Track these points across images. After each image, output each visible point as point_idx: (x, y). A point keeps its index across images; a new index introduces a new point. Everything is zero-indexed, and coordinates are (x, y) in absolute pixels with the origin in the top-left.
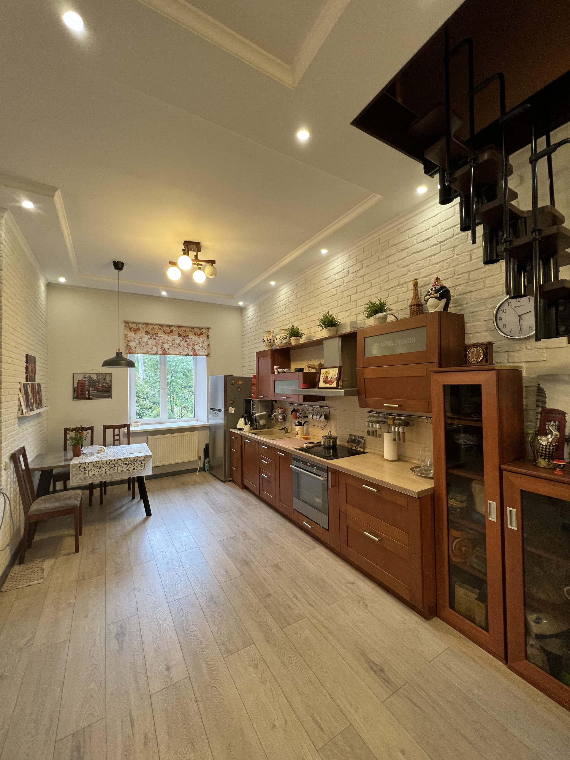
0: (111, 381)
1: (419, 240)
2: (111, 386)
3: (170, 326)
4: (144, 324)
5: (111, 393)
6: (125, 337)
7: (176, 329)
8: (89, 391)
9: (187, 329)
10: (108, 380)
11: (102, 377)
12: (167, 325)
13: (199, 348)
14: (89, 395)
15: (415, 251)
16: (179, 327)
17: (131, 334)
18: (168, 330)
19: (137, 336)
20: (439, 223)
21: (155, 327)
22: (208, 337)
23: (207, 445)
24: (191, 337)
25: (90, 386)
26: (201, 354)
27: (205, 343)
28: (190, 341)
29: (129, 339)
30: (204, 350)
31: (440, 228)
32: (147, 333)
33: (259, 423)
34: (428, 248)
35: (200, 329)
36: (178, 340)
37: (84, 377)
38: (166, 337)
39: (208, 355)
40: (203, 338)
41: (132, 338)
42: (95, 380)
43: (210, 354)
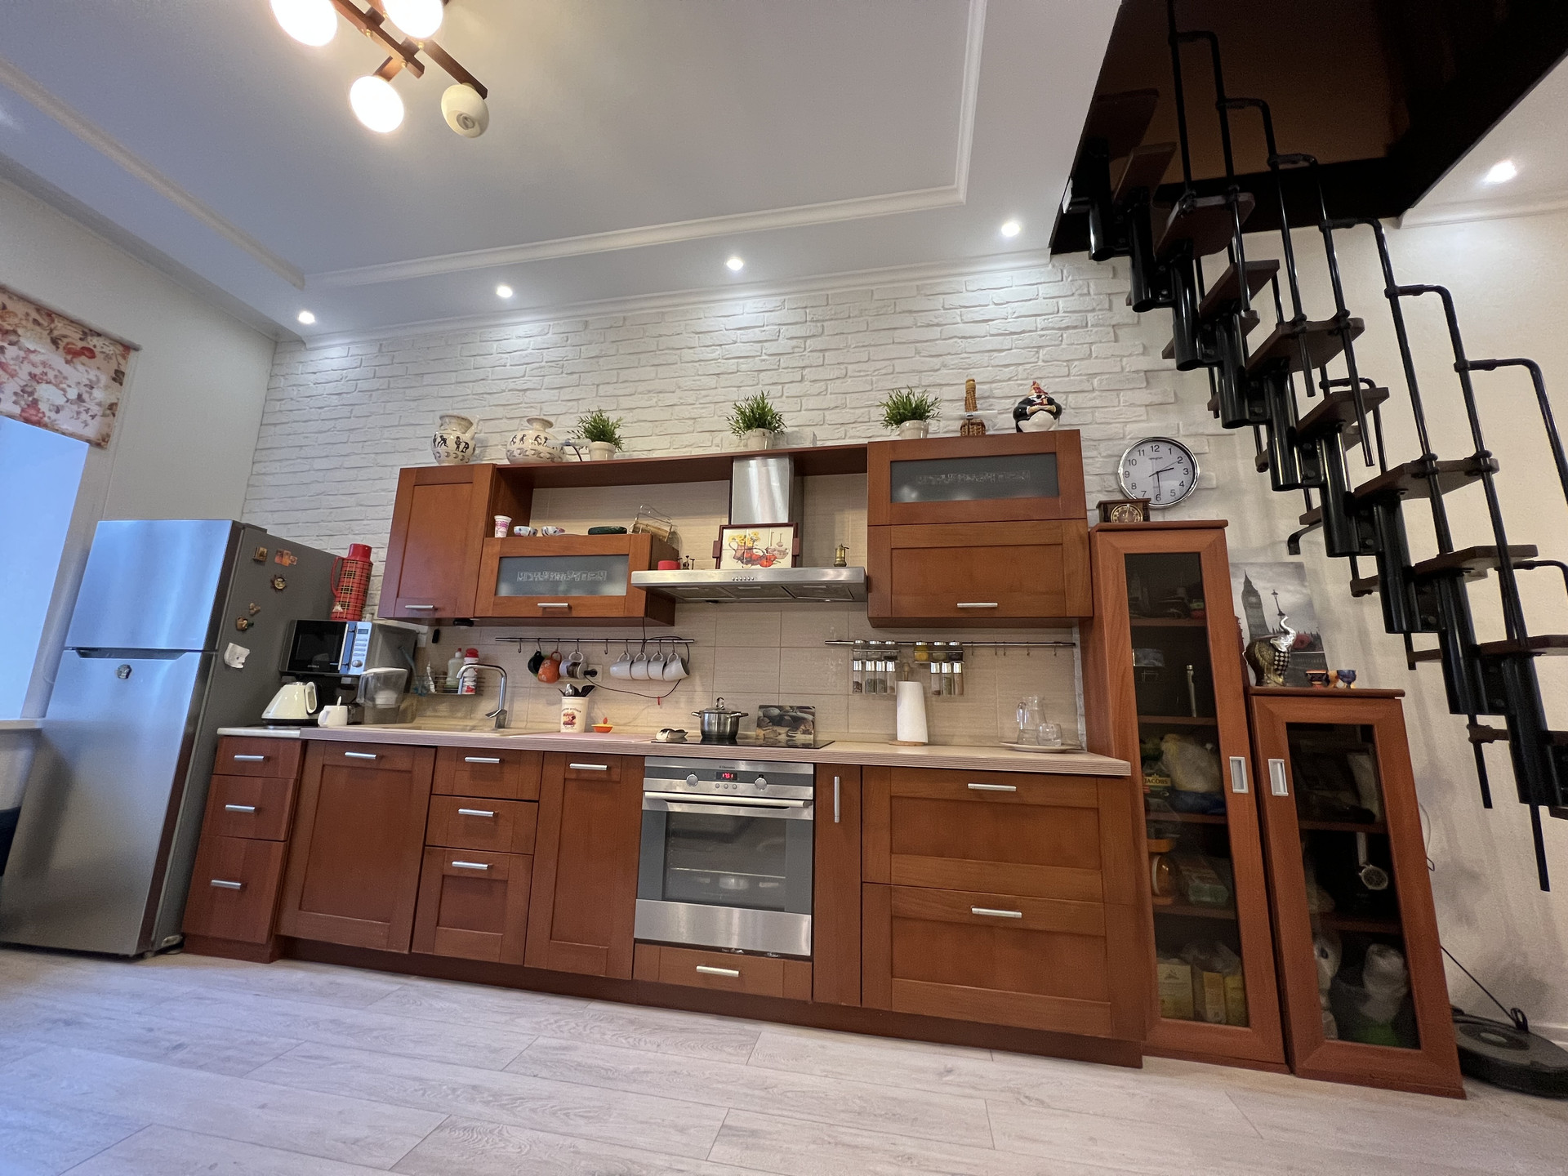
1: (968, 317)
13: (58, 401)
15: (960, 335)
20: (1008, 302)
22: (118, 377)
24: (28, 344)
26: (64, 427)
27: (98, 394)
28: (21, 359)
31: (1010, 311)
34: (986, 336)
35: (84, 333)
39: (99, 443)
40: (93, 372)
43: (113, 440)
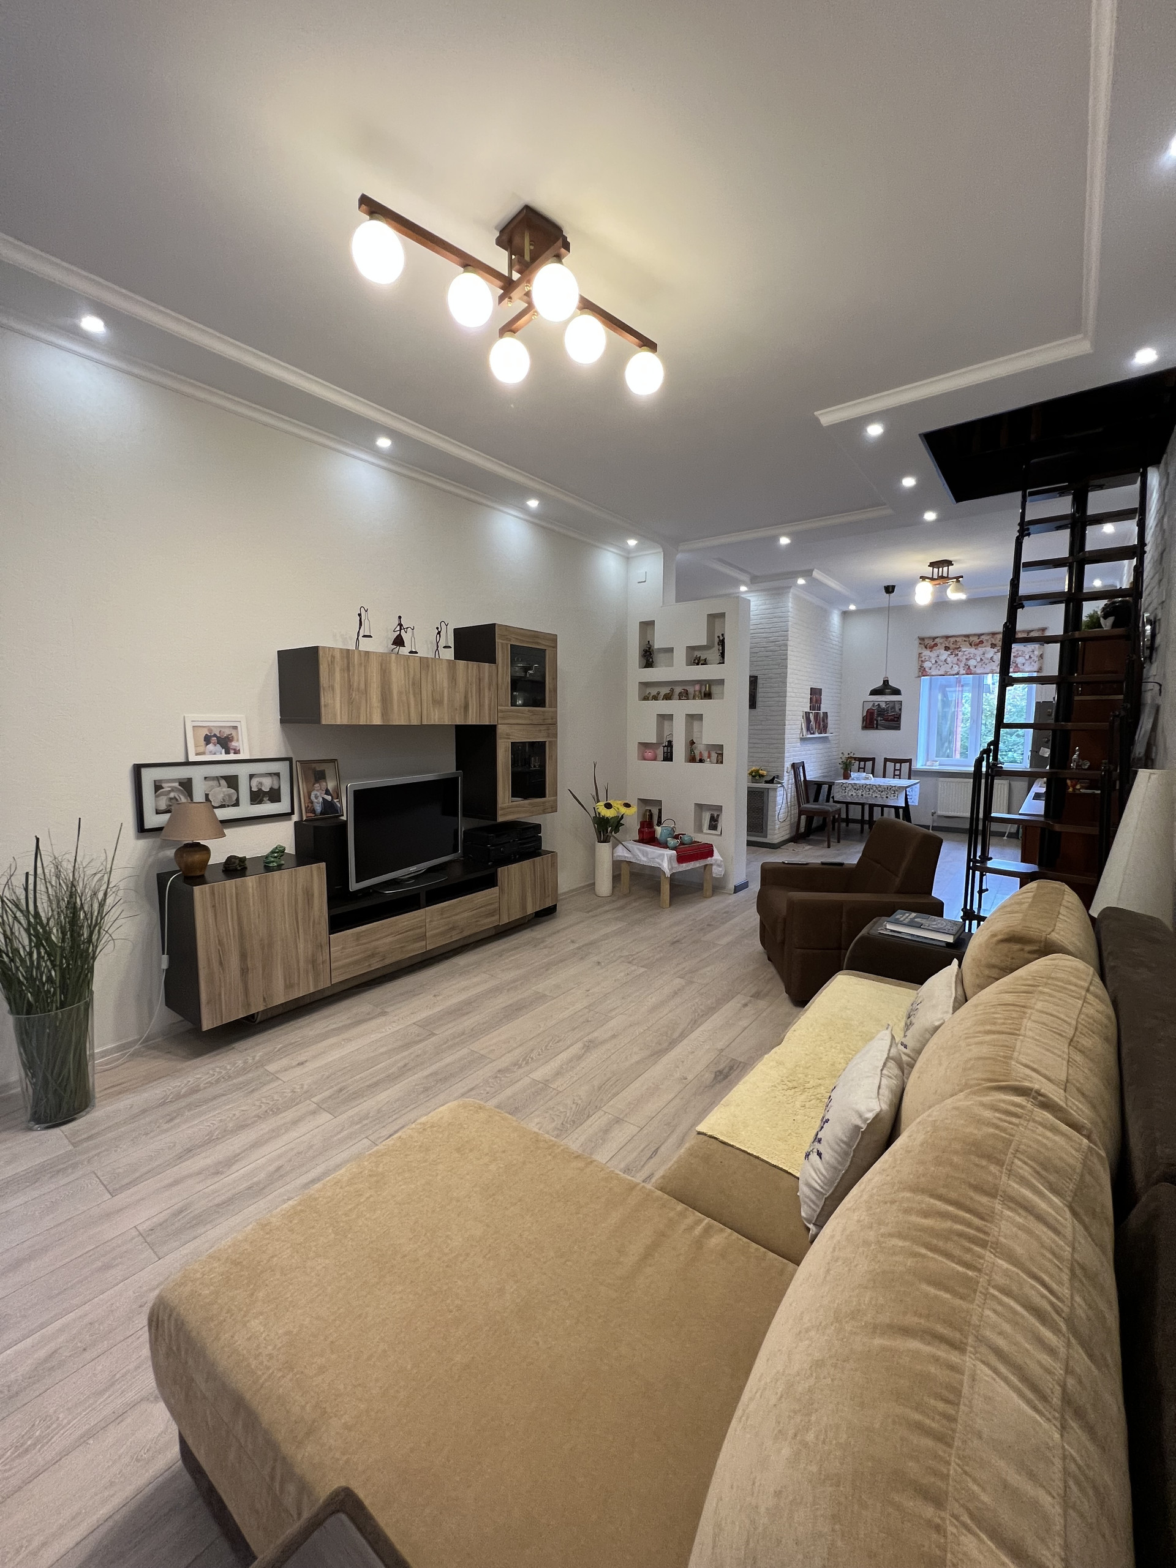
0: (900, 709)
4: (942, 637)
5: (900, 724)
8: (877, 721)
10: (897, 709)
11: (891, 705)
12: (975, 635)
14: (877, 724)
21: (958, 639)
25: (879, 715)
32: (947, 648)
37: (873, 705)
42: (884, 709)
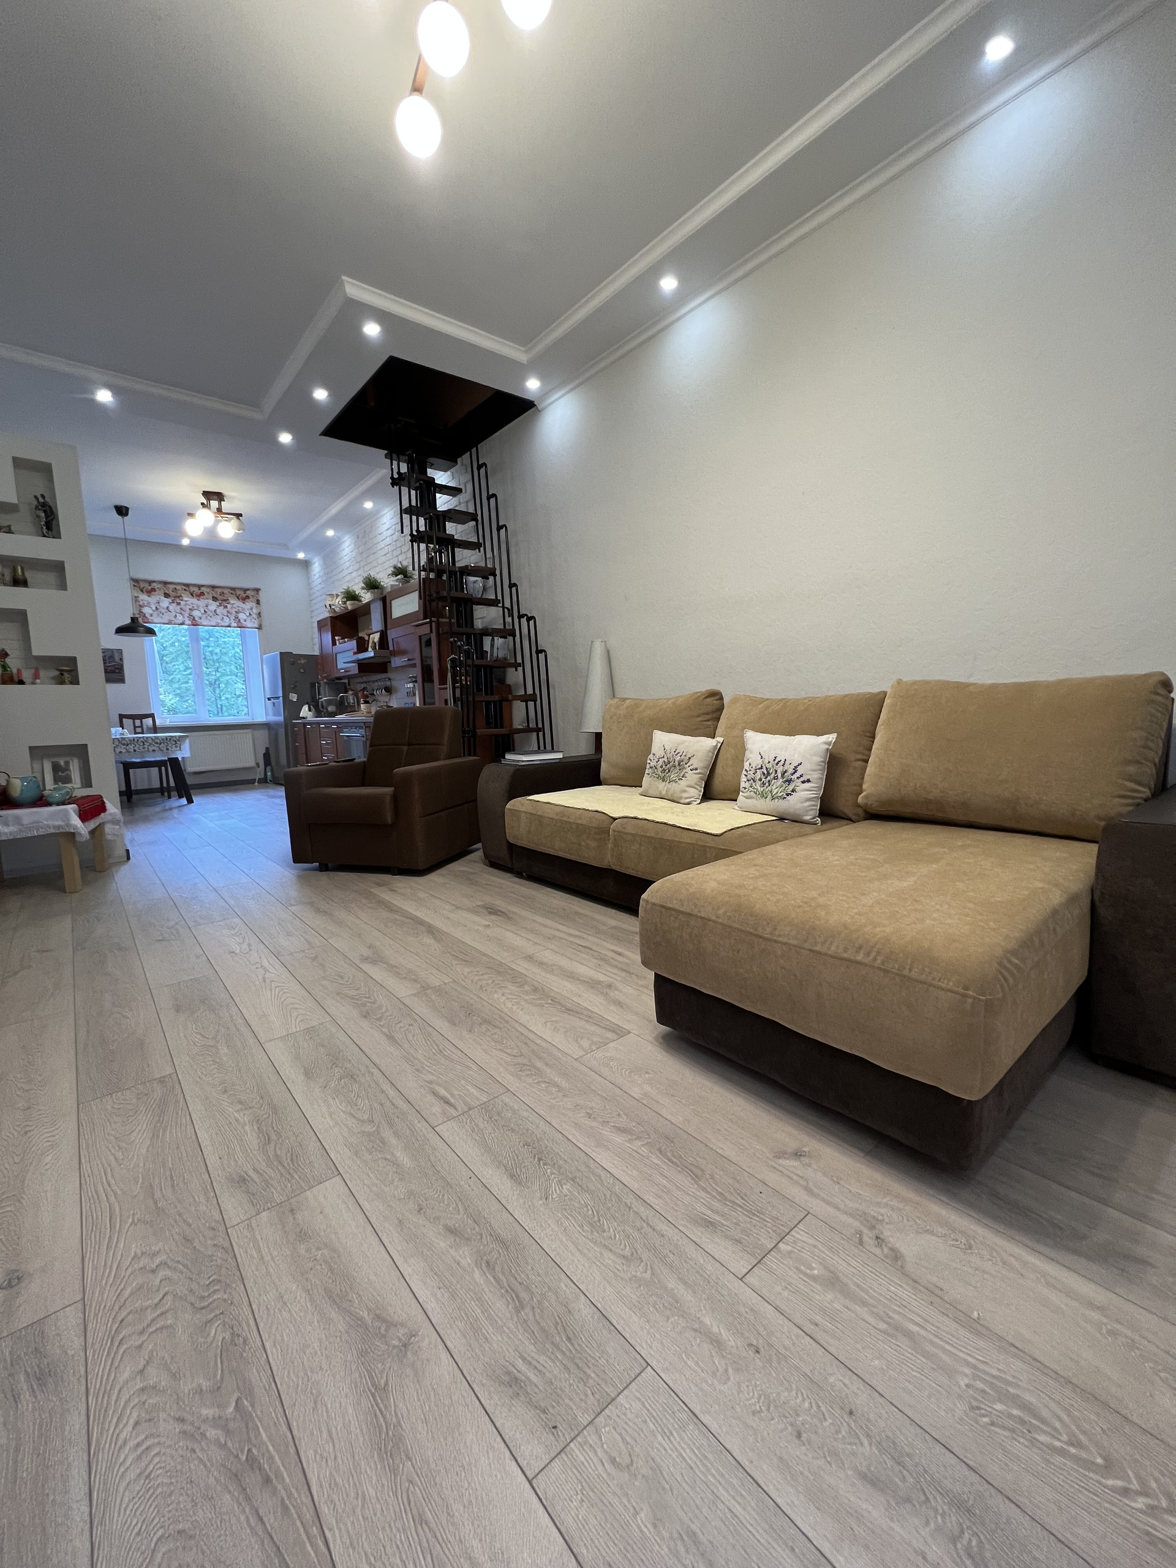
2: (122, 666)
3: (200, 587)
6: (136, 601)
7: (208, 590)
9: (226, 591)
13: (245, 617)
16: (213, 587)
17: (143, 597)
18: (197, 591)
19: (152, 600)
22: (258, 602)
23: (267, 749)
24: (232, 602)
26: (249, 626)
27: (254, 611)
28: (232, 608)
29: (141, 603)
30: (253, 620)
33: (327, 710)
35: (245, 590)
36: (213, 606)
38: (194, 601)
39: (260, 628)
40: (251, 603)
41: (145, 603)
43: (263, 626)
